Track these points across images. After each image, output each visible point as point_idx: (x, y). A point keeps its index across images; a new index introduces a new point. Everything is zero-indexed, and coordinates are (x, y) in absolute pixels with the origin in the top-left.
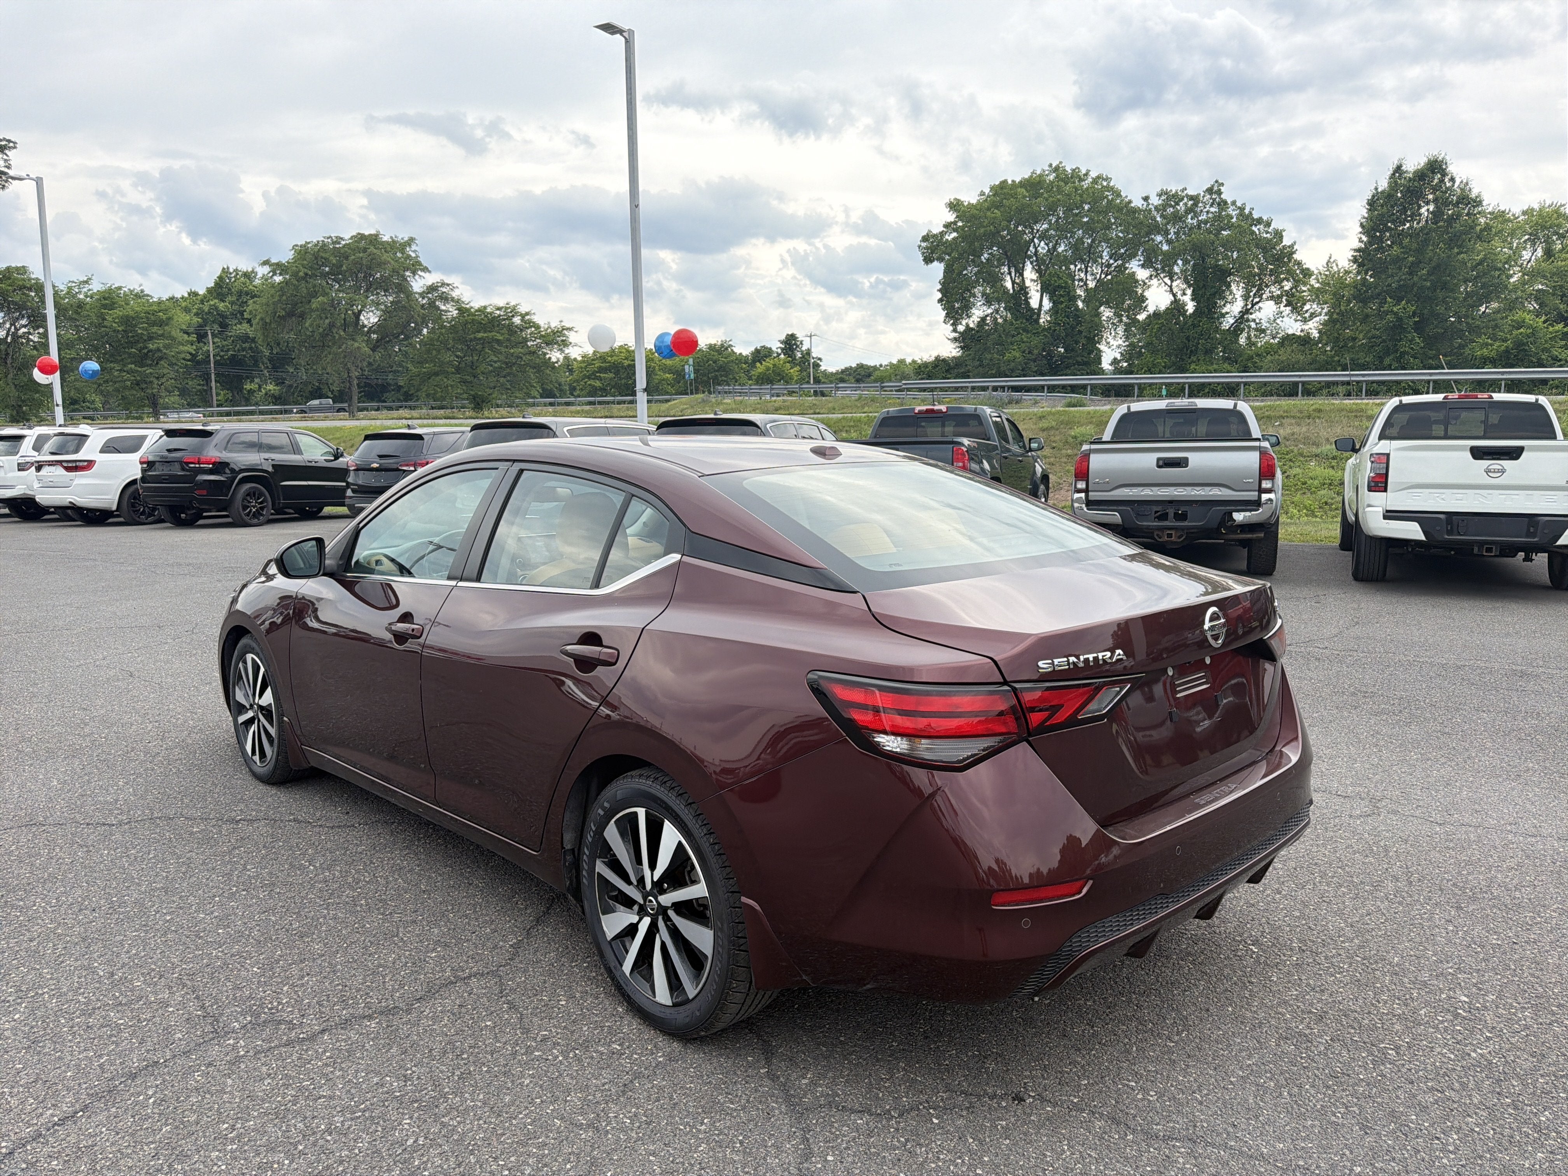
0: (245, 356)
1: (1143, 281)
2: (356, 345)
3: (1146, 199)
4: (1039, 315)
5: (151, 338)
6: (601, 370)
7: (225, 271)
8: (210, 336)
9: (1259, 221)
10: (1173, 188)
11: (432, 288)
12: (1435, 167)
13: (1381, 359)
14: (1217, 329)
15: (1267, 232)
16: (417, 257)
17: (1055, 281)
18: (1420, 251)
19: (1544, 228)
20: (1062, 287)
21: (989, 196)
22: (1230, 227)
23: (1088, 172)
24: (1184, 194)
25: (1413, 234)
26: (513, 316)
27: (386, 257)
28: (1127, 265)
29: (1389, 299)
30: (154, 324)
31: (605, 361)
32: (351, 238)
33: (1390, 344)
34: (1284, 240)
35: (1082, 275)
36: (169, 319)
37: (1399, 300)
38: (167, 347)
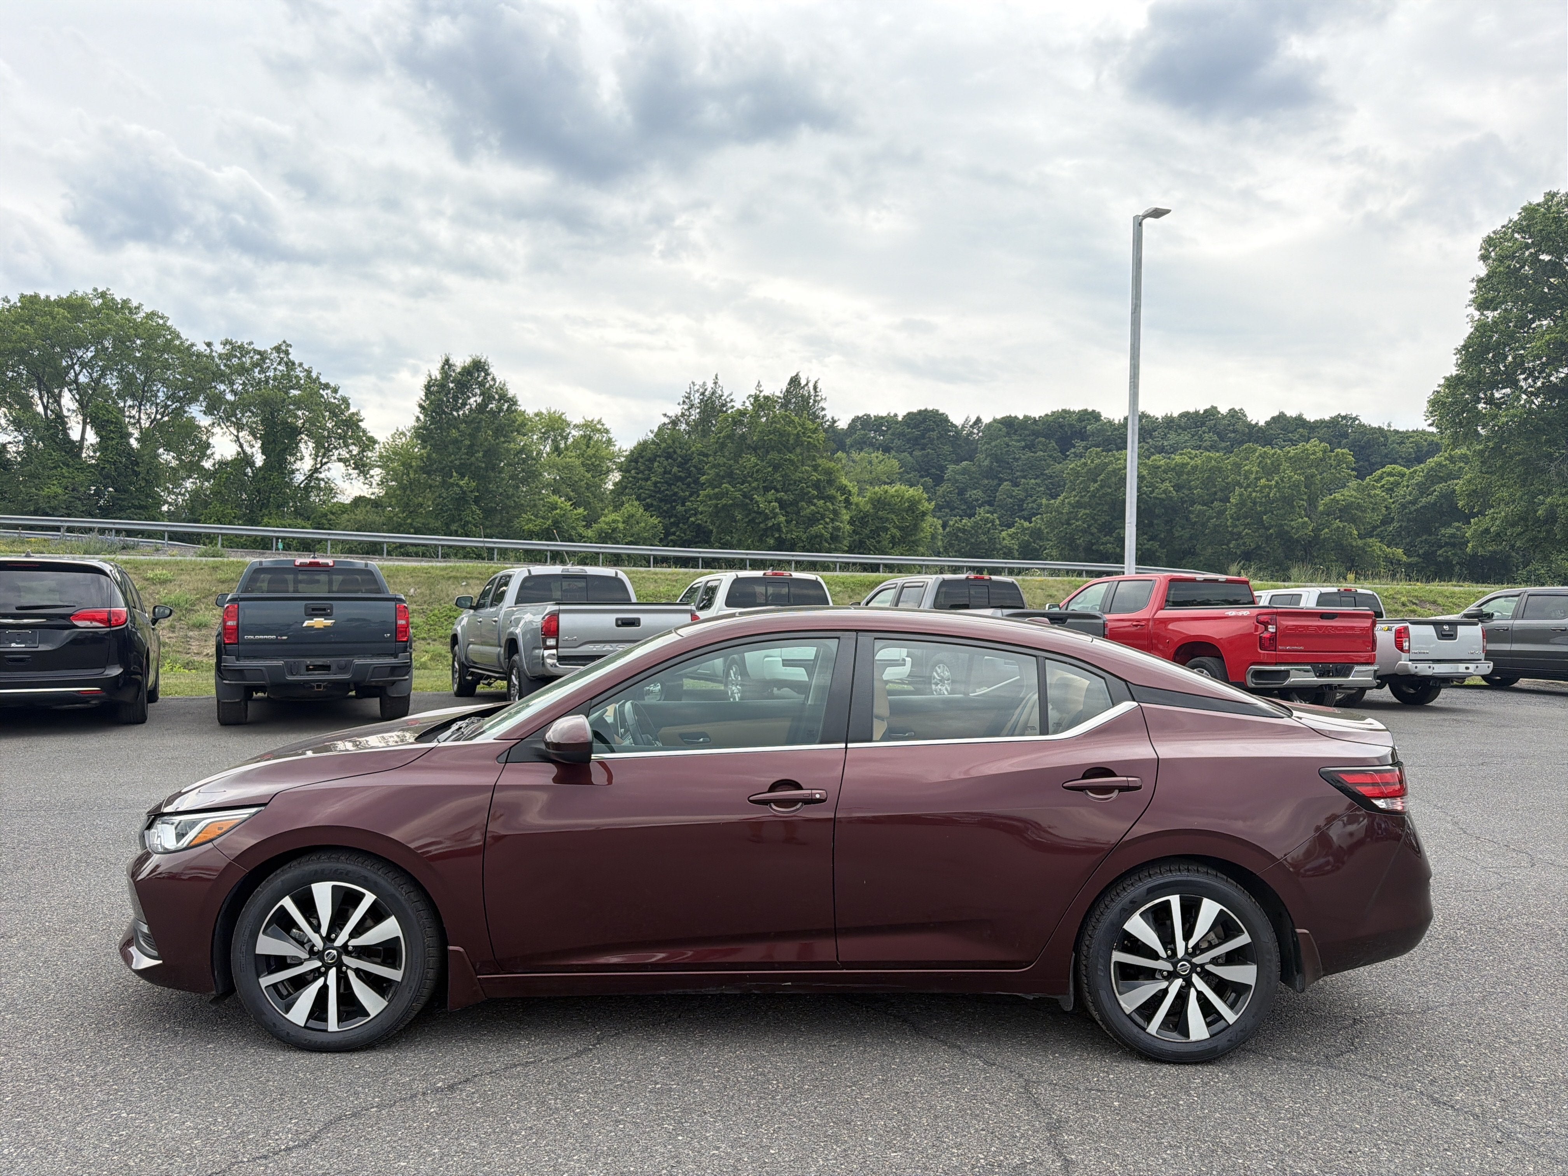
1: (206, 428)
3: (209, 345)
4: (81, 448)
9: (327, 386)
10: (241, 339)
12: (478, 367)
13: (447, 525)
14: (289, 485)
15: (335, 398)
17: (104, 415)
18: (472, 436)
19: (553, 430)
20: (112, 422)
21: (14, 306)
22: (298, 387)
23: (141, 305)
24: (250, 348)
25: (466, 420)
28: (187, 409)
29: (454, 474)
33: (456, 513)
34: (351, 407)
35: (134, 412)
37: (463, 476)
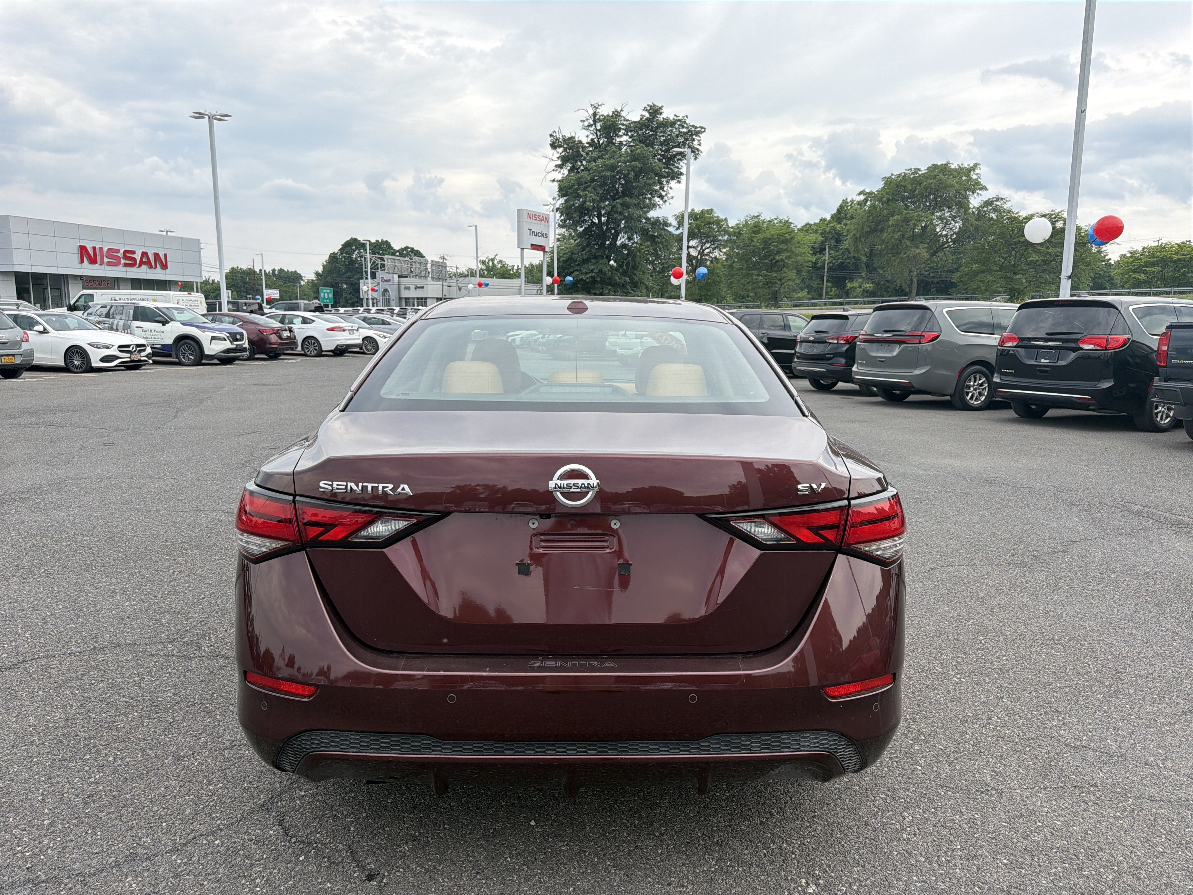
0: (849, 263)
2: (918, 251)
5: (779, 252)
6: (1148, 264)
7: (845, 202)
8: (827, 250)
11: (988, 203)
16: (979, 178)
26: (1057, 221)
27: (951, 181)
30: (782, 242)
31: (1154, 257)
32: (928, 169)
36: (793, 238)
38: (789, 258)
